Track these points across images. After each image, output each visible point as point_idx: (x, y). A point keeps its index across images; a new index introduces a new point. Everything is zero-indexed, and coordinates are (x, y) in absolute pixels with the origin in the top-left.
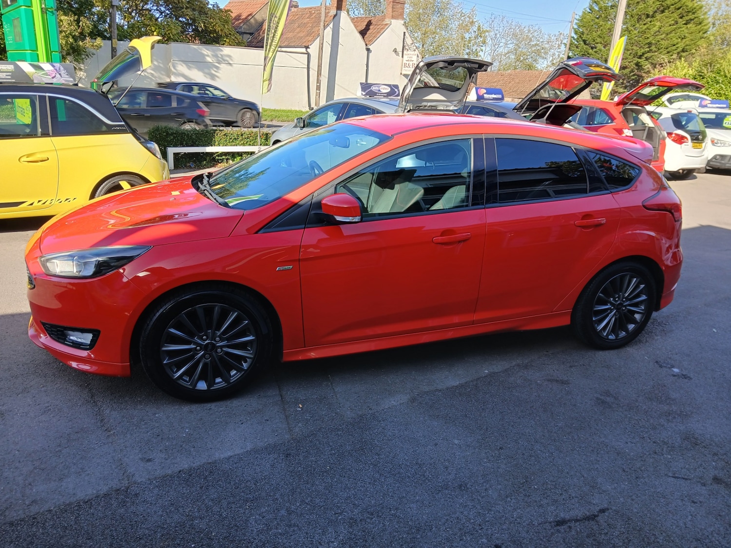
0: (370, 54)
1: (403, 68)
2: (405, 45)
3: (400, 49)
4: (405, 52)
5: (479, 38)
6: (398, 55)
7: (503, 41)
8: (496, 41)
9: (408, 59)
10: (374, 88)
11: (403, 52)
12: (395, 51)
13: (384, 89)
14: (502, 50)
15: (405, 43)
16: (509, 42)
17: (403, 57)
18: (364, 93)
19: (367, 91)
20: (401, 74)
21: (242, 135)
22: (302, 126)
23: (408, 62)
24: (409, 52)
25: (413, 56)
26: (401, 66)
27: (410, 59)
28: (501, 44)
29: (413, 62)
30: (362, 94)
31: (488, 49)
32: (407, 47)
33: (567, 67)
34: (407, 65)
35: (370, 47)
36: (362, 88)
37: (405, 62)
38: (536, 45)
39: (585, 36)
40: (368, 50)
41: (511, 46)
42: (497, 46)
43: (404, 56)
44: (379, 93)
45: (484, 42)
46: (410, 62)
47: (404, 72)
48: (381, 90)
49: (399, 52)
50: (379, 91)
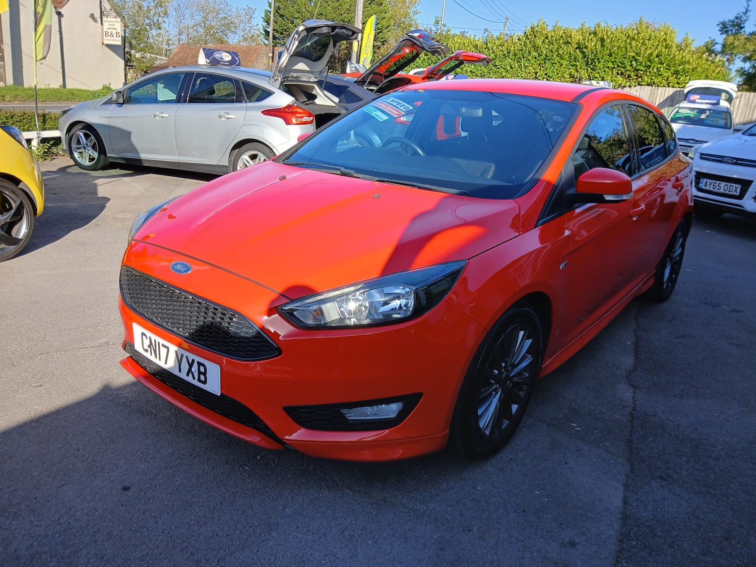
0: (62, 18)
1: (105, 38)
2: (103, 10)
3: (97, 15)
4: (104, 19)
5: (159, 8)
6: (95, 21)
7: (188, 12)
8: (180, 12)
9: (110, 26)
10: (216, 55)
11: (101, 19)
12: (92, 16)
13: (226, 56)
14: (189, 22)
15: (103, 7)
16: (195, 14)
17: (102, 24)
18: (208, 61)
19: (211, 59)
20: (103, 44)
21: (12, 117)
22: (122, 102)
23: (110, 31)
24: (109, 19)
25: (116, 24)
26: (101, 34)
27: (112, 27)
28: (187, 16)
29: (116, 31)
30: (206, 62)
31: (172, 20)
32: (105, 13)
33: (411, 39)
34: (110, 34)
35: (60, 10)
36: (205, 54)
37: (105, 29)
38: (225, 18)
39: (281, 10)
40: (59, 14)
41: (197, 18)
42: (182, 18)
43: (104, 23)
44: (222, 61)
45: (166, 13)
46: (112, 30)
47: (106, 42)
48: (223, 58)
49: (97, 19)
50: (222, 59)
